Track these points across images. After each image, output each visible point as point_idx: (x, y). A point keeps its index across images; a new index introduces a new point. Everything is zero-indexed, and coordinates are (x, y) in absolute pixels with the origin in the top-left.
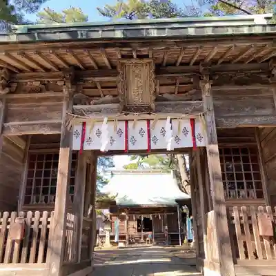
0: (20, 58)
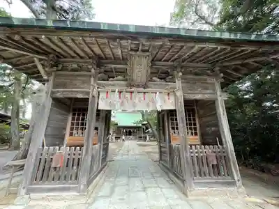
0: (60, 44)
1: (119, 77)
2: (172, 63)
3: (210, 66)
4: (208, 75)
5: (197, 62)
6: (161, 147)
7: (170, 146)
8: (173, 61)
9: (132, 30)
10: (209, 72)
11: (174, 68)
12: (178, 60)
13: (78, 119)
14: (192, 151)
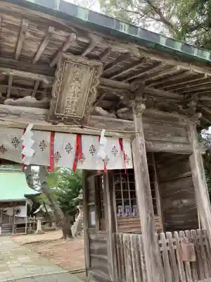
5: (165, 90)
6: (90, 241)
8: (130, 82)
9: (83, 17)
10: (180, 106)
11: (132, 94)
12: (139, 82)
14: (160, 242)
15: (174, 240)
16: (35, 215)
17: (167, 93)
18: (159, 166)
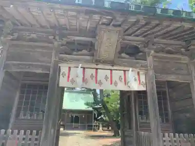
1: (84, 52)
2: (143, 39)
3: (184, 44)
4: (182, 54)
6: (124, 136)
7: (137, 134)
8: (144, 37)
13: (27, 98)
14: (164, 139)
15: (175, 139)
16: (98, 120)
17: (172, 42)
18: (170, 90)
